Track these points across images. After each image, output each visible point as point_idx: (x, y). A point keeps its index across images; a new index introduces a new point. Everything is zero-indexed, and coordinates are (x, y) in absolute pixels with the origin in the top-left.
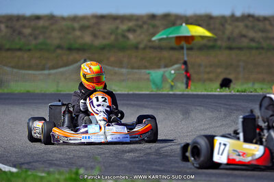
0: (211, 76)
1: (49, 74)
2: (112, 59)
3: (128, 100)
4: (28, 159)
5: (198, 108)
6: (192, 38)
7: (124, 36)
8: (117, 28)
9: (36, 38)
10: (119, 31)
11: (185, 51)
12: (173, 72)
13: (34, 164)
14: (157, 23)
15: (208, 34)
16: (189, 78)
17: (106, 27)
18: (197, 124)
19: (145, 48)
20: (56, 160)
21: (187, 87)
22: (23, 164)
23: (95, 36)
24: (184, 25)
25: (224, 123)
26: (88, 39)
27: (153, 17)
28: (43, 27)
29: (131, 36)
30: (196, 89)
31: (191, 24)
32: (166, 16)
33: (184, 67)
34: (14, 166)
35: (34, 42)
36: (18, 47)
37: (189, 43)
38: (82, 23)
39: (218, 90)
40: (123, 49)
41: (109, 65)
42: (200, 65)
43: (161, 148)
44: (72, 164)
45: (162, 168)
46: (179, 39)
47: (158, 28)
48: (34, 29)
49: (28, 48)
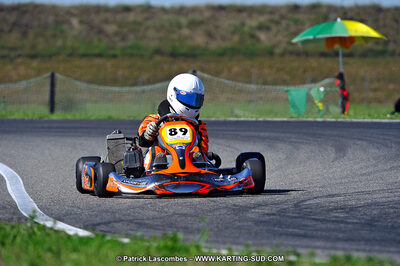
0: (379, 94)
1: (143, 92)
2: (236, 69)
3: (255, 131)
4: (107, 217)
5: (359, 142)
6: (351, 39)
7: (253, 36)
8: (243, 24)
9: (124, 39)
10: (246, 29)
11: (341, 59)
12: (322, 89)
13: (116, 225)
14: (301, 16)
15: (373, 34)
16: (346, 98)
17: (227, 22)
18: (356, 167)
19: (283, 54)
20: (148, 219)
21: (343, 112)
22: (99, 224)
23: (210, 35)
24: (339, 20)
25: (395, 164)
26: (200, 40)
27: (296, 8)
28: (135, 23)
29: (262, 36)
30: (357, 115)
31: (351, 19)
32: (314, 7)
33: (339, 82)
34: (85, 228)
35: (120, 45)
36: (97, 51)
37: (347, 47)
38: (191, 16)
39: (388, 116)
40: (251, 55)
41: (228, 79)
42: (363, 79)
43: (303, 201)
44: (170, 225)
45: (302, 232)
46: (331, 41)
47: (303, 24)
48: (121, 25)
49: (112, 52)
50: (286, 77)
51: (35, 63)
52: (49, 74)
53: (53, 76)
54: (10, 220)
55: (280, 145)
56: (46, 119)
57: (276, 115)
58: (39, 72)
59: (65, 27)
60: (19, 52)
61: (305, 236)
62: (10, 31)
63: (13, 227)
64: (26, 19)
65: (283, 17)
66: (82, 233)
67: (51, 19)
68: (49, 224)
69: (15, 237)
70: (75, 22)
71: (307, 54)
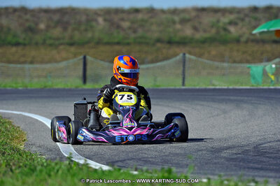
1: (148, 69)
2: (214, 53)
3: (227, 96)
4: (123, 157)
7: (225, 30)
8: (218, 21)
9: (135, 32)
12: (274, 66)
13: (129, 162)
14: (259, 15)
17: (207, 19)
19: (247, 42)
20: (152, 158)
22: (117, 161)
23: (195, 29)
26: (188, 32)
27: (255, 9)
28: (143, 20)
29: (232, 29)
32: (268, 9)
34: (107, 164)
35: (133, 36)
36: (116, 41)
38: (182, 15)
40: (224, 42)
41: (208, 59)
43: (260, 144)
44: (166, 162)
45: (260, 166)
46: (279, 32)
47: (260, 20)
48: (133, 22)
49: (127, 41)
50: (249, 58)
51: (73, 49)
52: (82, 57)
53: (85, 58)
54: (55, 159)
55: (245, 105)
56: (80, 88)
57: (242, 84)
58: (75, 55)
59: (94, 24)
60: (62, 41)
61: (261, 169)
62: (55, 27)
63: (56, 164)
64: (66, 18)
65: (246, 15)
66: (106, 168)
67: (84, 18)
68: (82, 162)
69: (58, 171)
70: (100, 20)
71: (263, 42)
